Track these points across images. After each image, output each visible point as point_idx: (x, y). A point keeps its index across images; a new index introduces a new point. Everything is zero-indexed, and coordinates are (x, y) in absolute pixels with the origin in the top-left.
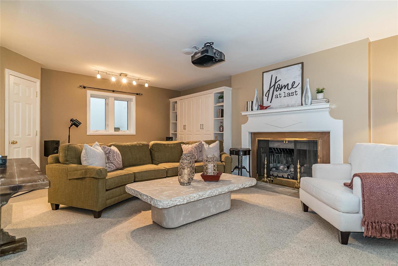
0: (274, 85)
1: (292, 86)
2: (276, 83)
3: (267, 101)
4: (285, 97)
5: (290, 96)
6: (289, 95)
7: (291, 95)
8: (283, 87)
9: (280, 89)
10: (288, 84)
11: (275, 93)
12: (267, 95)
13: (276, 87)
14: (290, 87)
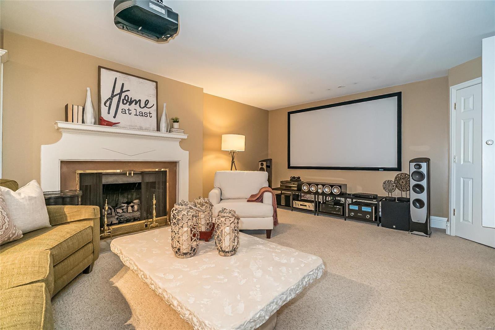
0: (120, 94)
1: (146, 105)
2: (122, 91)
3: (109, 113)
4: (136, 115)
5: (142, 116)
6: (142, 114)
7: (145, 116)
8: (133, 101)
9: (128, 103)
10: (140, 101)
11: (121, 106)
12: (108, 104)
13: (123, 97)
14: (143, 105)
